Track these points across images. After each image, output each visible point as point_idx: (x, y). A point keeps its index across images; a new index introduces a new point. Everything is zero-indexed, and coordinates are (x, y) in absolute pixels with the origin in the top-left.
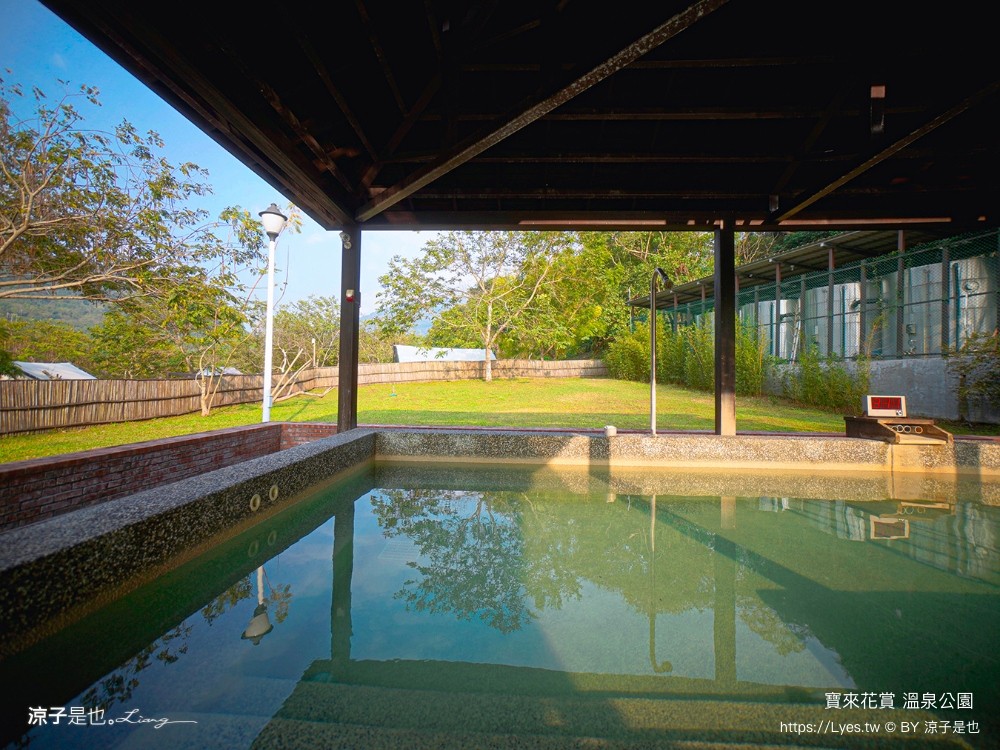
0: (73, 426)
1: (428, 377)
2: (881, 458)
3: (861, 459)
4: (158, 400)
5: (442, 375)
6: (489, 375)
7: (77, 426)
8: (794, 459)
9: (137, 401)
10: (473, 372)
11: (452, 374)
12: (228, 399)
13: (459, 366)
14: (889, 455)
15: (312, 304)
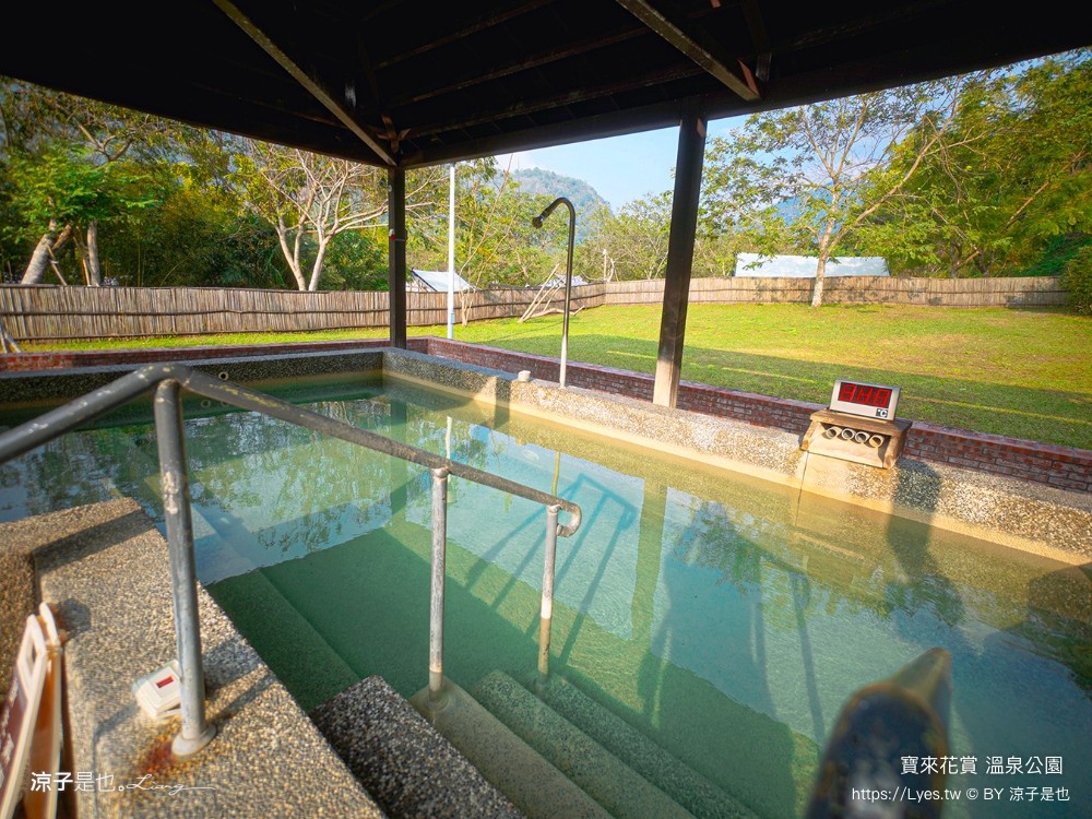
0: (377, 326)
1: (734, 298)
2: (790, 466)
3: (761, 463)
4: (436, 310)
5: (752, 295)
6: (817, 299)
7: (381, 326)
8: (679, 442)
9: (419, 310)
10: (799, 293)
11: (767, 295)
12: (499, 311)
13: (780, 285)
14: (800, 466)
15: (649, 204)
